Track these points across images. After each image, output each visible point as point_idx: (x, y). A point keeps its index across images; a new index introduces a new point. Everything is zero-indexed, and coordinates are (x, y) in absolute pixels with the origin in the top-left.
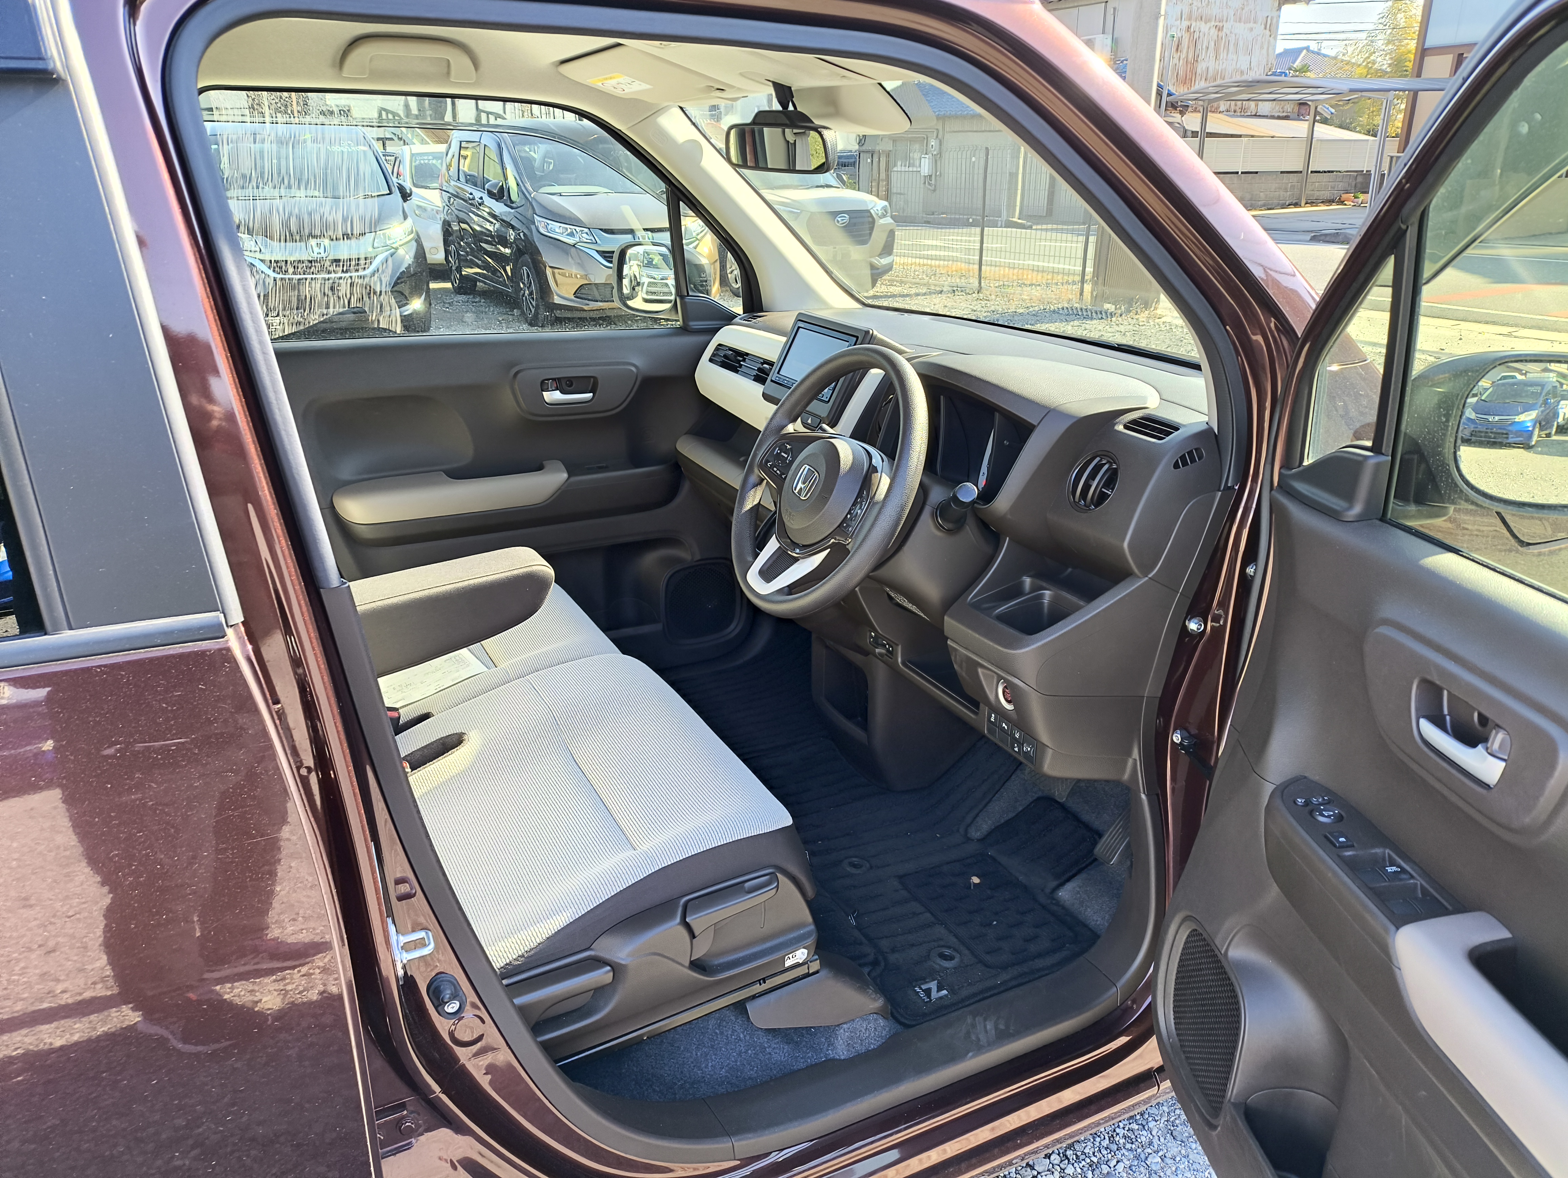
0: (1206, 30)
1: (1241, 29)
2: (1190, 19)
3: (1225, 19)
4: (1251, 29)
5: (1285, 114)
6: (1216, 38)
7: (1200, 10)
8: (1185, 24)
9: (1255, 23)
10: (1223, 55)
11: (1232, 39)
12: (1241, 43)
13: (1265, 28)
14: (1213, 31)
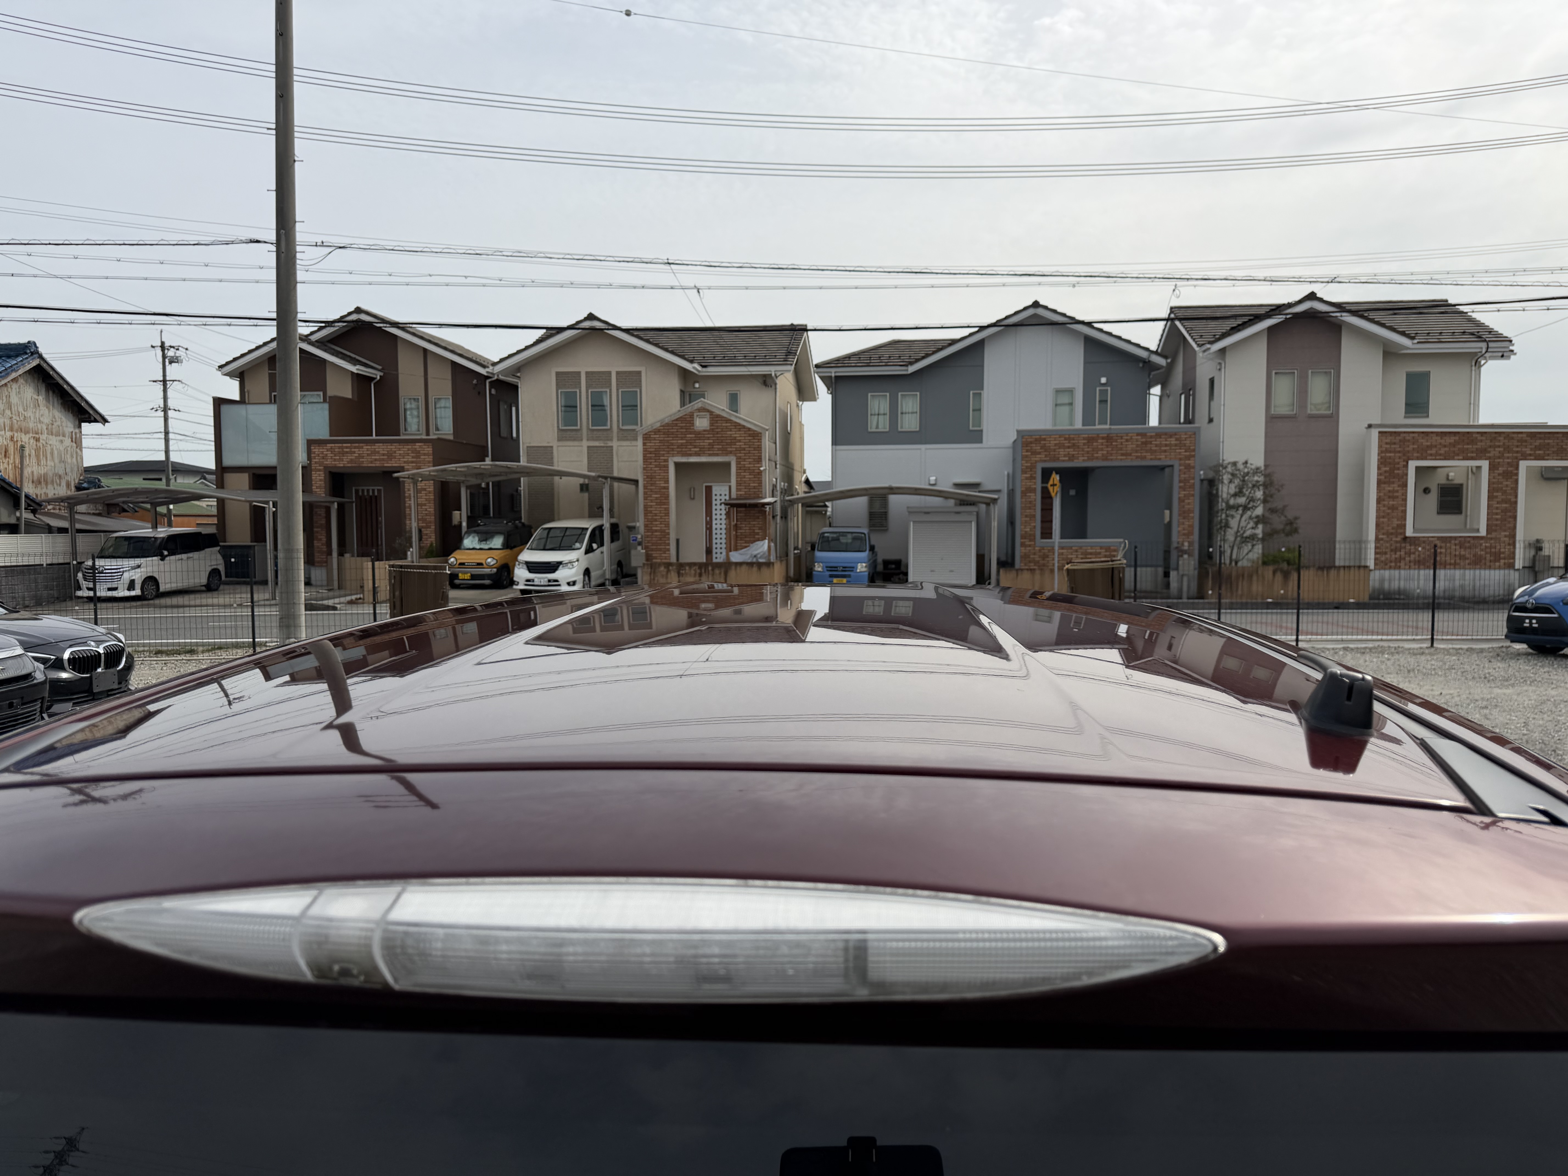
0: (27, 441)
1: (54, 441)
2: (11, 429)
3: (40, 431)
4: (62, 441)
5: (98, 512)
6: (35, 447)
7: (19, 423)
8: (9, 434)
9: (64, 436)
10: (43, 462)
11: (48, 448)
12: (56, 452)
13: (72, 441)
14: (32, 441)
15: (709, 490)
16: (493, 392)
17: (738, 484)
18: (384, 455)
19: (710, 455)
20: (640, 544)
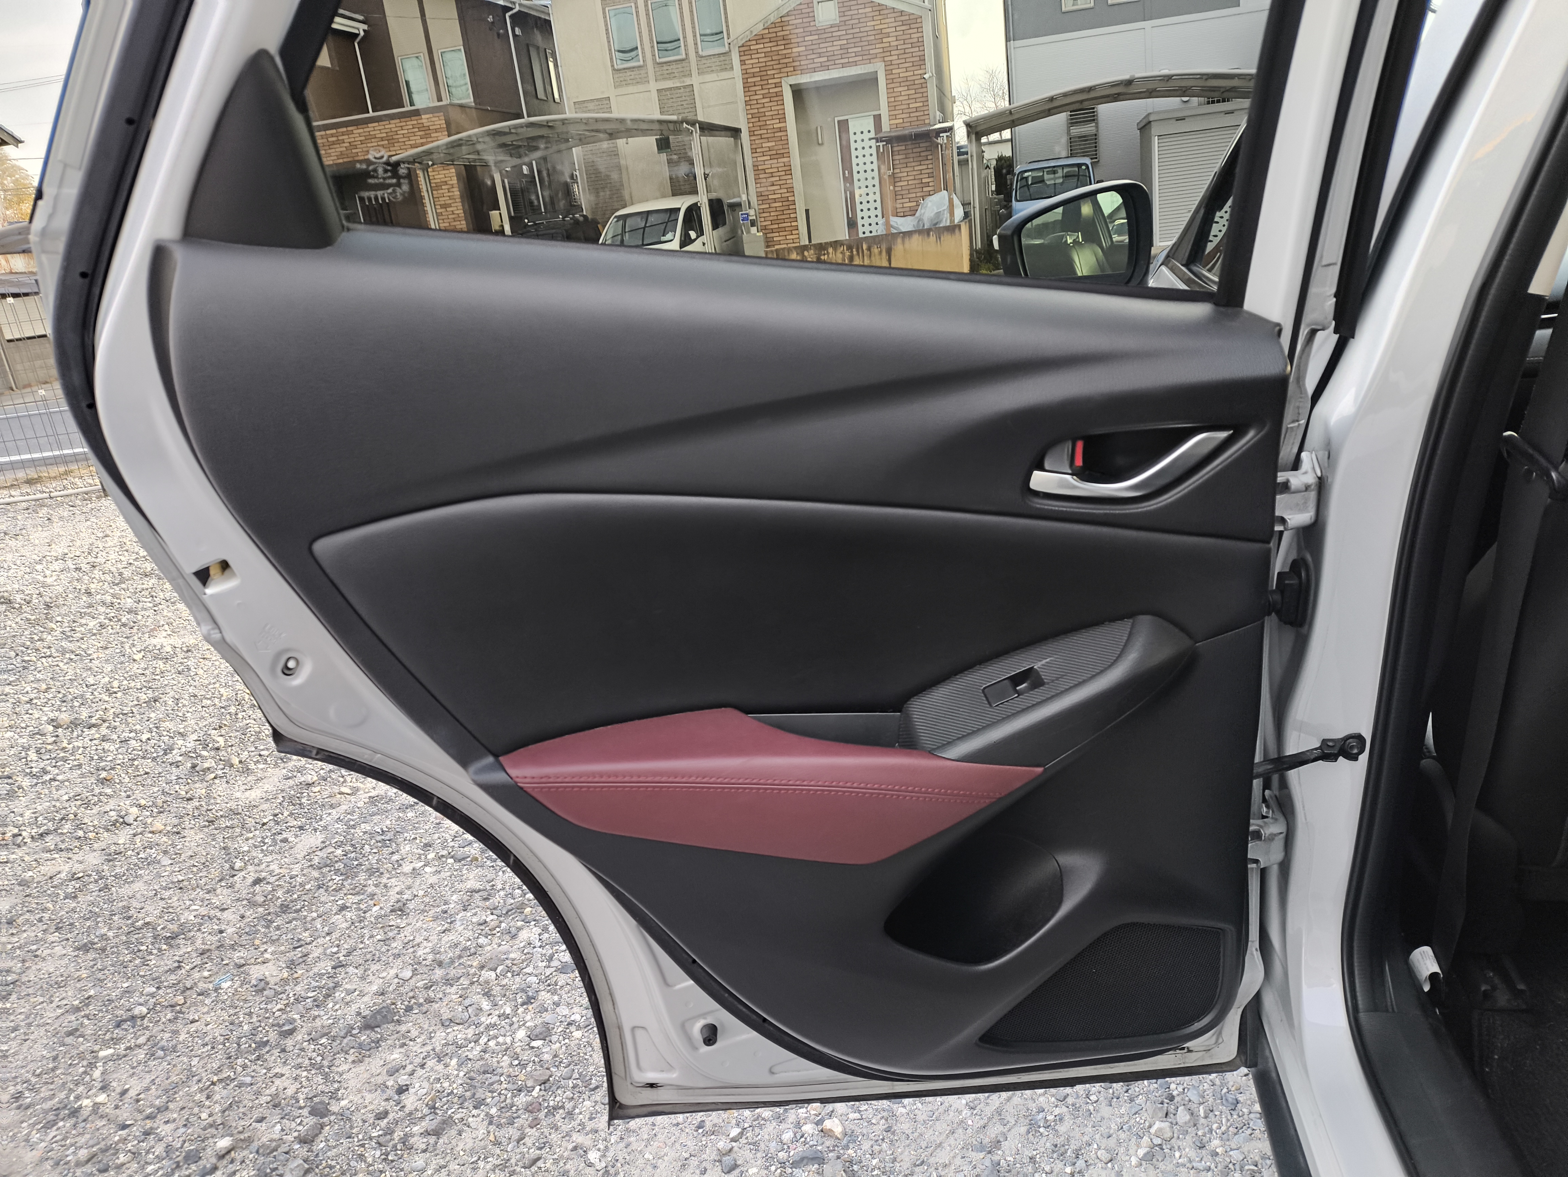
15: (843, 126)
16: (518, 31)
17: (892, 107)
18: (382, 139)
19: (843, 66)
20: (753, 224)
